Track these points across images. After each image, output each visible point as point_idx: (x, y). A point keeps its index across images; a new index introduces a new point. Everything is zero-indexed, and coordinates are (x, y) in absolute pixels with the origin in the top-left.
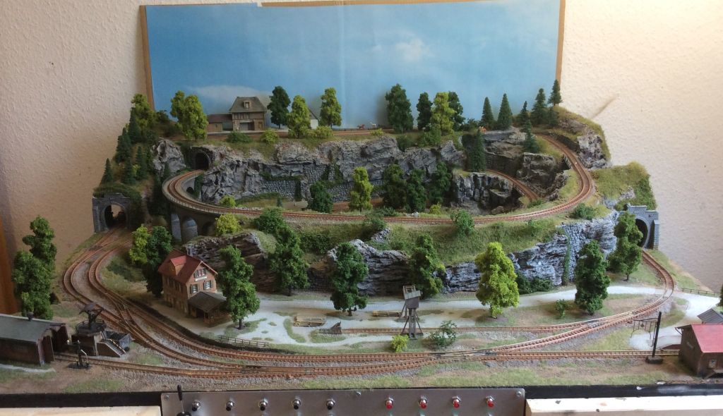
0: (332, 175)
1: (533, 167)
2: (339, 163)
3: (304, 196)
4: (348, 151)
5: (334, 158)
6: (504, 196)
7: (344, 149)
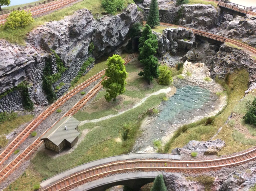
0: (54, 67)
1: (196, 15)
2: (57, 51)
3: (34, 101)
4: (62, 35)
5: (50, 46)
6: (191, 42)
7: (58, 34)
